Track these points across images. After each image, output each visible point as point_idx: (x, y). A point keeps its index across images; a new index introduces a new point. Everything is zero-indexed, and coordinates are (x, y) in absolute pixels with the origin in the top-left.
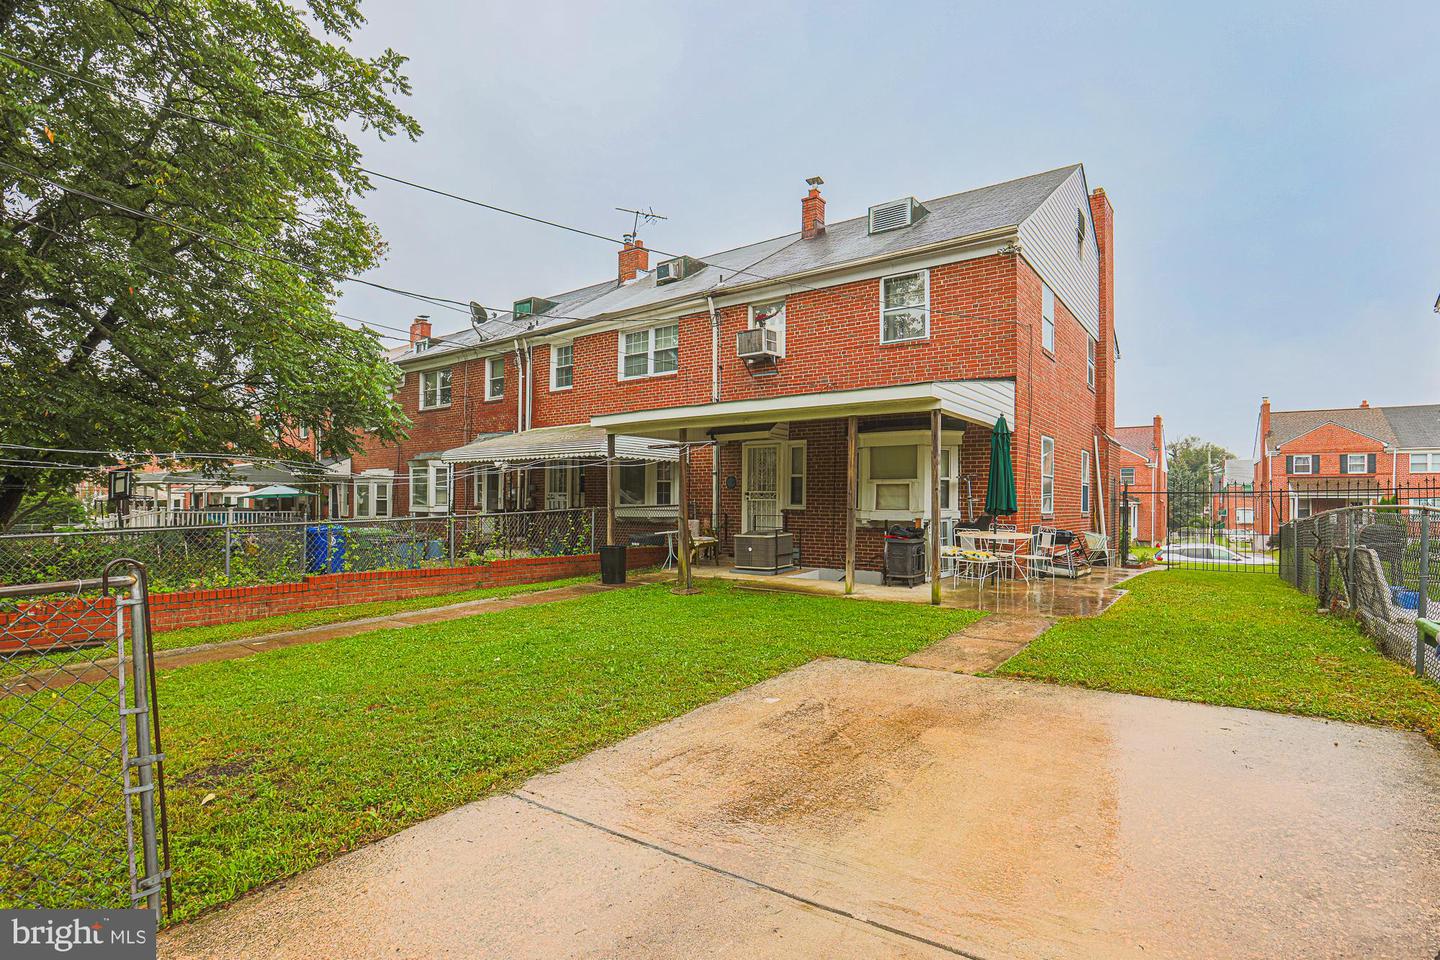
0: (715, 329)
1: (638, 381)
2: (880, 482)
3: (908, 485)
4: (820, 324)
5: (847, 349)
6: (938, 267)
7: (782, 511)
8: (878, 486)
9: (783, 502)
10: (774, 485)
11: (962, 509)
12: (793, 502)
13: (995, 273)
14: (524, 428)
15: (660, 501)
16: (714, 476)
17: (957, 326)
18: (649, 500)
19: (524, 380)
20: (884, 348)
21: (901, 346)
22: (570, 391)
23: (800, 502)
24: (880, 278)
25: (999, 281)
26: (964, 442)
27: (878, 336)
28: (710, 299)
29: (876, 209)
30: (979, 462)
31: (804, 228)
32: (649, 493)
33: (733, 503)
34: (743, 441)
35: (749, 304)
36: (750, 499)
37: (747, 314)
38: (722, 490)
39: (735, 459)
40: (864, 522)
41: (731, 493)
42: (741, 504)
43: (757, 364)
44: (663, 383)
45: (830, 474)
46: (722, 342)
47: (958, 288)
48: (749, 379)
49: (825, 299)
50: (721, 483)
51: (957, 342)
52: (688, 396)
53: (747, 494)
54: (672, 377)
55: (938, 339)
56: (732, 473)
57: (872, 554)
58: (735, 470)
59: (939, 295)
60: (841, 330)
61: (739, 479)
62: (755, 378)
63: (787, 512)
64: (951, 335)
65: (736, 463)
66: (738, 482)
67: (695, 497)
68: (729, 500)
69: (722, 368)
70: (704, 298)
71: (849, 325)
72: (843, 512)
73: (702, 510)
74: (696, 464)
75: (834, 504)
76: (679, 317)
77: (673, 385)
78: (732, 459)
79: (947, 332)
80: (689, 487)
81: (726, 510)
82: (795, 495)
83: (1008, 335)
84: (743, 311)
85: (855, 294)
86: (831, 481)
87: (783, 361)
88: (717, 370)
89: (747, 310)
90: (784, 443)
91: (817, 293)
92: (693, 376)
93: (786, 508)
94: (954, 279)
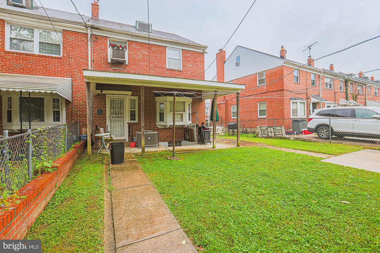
0: (89, 43)
3: (183, 114)
4: (144, 55)
5: (154, 67)
6: (185, 50)
7: (128, 123)
8: (172, 114)
9: (127, 119)
10: (123, 113)
11: (192, 121)
12: (131, 120)
13: (200, 57)
17: (190, 68)
18: (48, 120)
20: (167, 69)
21: (174, 70)
23: (135, 120)
24: (167, 47)
25: (200, 59)
26: (192, 102)
28: (89, 28)
29: (138, 22)
30: (196, 108)
32: (48, 115)
33: (101, 121)
34: (107, 94)
35: (108, 37)
36: (111, 119)
37: (107, 41)
38: (94, 115)
39: (102, 102)
40: (168, 126)
41: (99, 116)
42: (106, 121)
43: (115, 63)
44: (50, 60)
45: (148, 109)
46: (93, 49)
47: (190, 58)
48: (109, 69)
49: (146, 47)
50: (94, 112)
51: (190, 73)
52: (70, 70)
53: (110, 117)
54: (58, 58)
55: (185, 71)
56: (100, 108)
57: (164, 137)
58: (102, 106)
59: (185, 58)
60: (153, 60)
61: (104, 110)
62: (113, 69)
63: (129, 125)
64: (188, 71)
65: (103, 103)
66: (104, 112)
67: (76, 118)
68: (98, 119)
69: (93, 61)
70: (85, 26)
71: (155, 59)
72: (154, 123)
73: (81, 124)
74: (77, 103)
75: (150, 120)
76: (63, 30)
77: (59, 62)
78: (100, 102)
79: (187, 69)
80: (72, 113)
81: (97, 124)
82: (133, 116)
83: (203, 74)
84: (105, 39)
85: (158, 49)
86: (148, 112)
87: (127, 65)
88: (91, 61)
89: (107, 40)
90: (127, 97)
91: (143, 44)
92: (74, 61)
93: (129, 122)
94: (189, 55)
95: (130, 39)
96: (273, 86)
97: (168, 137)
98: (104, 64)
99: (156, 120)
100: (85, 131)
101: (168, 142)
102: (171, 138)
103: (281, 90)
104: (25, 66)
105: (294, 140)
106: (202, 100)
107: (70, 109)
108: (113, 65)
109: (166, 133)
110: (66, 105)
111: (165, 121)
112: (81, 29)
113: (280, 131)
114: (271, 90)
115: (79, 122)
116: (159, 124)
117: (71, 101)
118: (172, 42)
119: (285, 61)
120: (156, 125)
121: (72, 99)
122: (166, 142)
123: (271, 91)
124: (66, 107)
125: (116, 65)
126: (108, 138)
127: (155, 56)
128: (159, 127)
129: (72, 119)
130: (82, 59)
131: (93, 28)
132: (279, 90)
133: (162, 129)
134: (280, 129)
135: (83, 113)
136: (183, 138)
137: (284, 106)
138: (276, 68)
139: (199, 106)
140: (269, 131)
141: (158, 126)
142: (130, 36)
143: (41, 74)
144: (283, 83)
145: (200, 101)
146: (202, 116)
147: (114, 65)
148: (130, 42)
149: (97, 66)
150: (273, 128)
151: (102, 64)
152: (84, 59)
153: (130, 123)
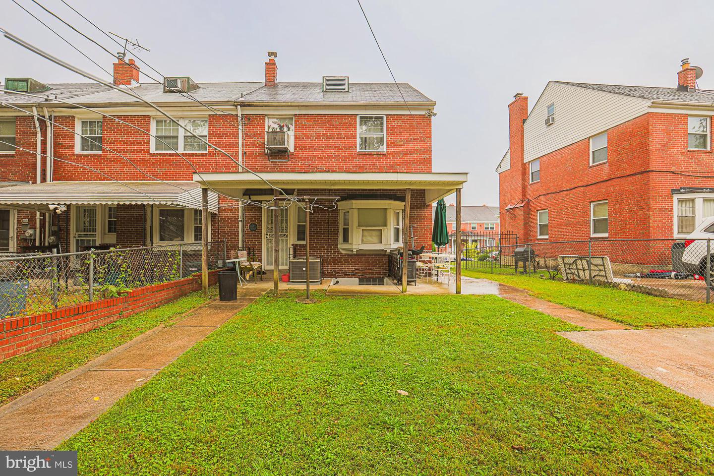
0: (240, 127)
1: (170, 155)
2: (364, 228)
3: (381, 230)
4: (318, 135)
5: (336, 151)
6: (391, 115)
7: (292, 245)
8: (362, 230)
9: (292, 239)
10: (286, 229)
12: (298, 239)
13: (421, 124)
14: (44, 180)
15: (196, 240)
16: (240, 223)
17: (401, 147)
18: (188, 239)
19: (44, 143)
20: (359, 154)
21: (370, 154)
22: (99, 156)
23: (304, 240)
24: (358, 115)
25: (423, 128)
27: (356, 147)
28: (239, 107)
29: (327, 78)
30: (413, 219)
31: (267, 80)
32: (188, 233)
33: (254, 241)
34: (264, 201)
35: (266, 115)
36: (268, 238)
37: (265, 121)
38: (245, 231)
39: (256, 212)
40: (355, 250)
41: (253, 234)
42: (261, 241)
43: (275, 153)
44: (195, 158)
45: (325, 223)
46: (245, 136)
47: (402, 128)
48: (267, 162)
49: (322, 121)
50: (246, 227)
51: (401, 156)
52: (217, 169)
53: (267, 235)
54: (203, 155)
55: (391, 153)
56: (254, 221)
57: (352, 269)
58: (256, 219)
59: (392, 130)
60: (333, 140)
61: (259, 225)
62: (272, 162)
63: (295, 247)
64: (398, 152)
65: (257, 214)
66: (259, 227)
67: (223, 236)
68: (251, 238)
69: (245, 153)
70: (234, 105)
71: (338, 138)
72: (334, 245)
73: (229, 245)
74: (224, 214)
75: (328, 241)
76: (209, 115)
77: (204, 161)
78: (254, 212)
79: (396, 150)
80: (219, 229)
81: (249, 245)
82: (301, 235)
83: (427, 156)
84: (262, 119)
85: (342, 121)
86: (326, 227)
87: (292, 154)
88: (242, 154)
89: (265, 119)
90: (292, 204)
91: (317, 117)
92: (221, 156)
93: (295, 243)
94: (400, 123)
95: (297, 112)
96: (625, 165)
97: (358, 270)
98: (259, 156)
99: (337, 241)
100: (234, 256)
101: (358, 279)
102: (364, 272)
103: (641, 173)
104: (168, 169)
105: (626, 290)
106: (425, 204)
107: (216, 223)
108: (272, 156)
109: (355, 262)
110: (212, 219)
111: (350, 242)
112: (229, 110)
113: (602, 268)
114: (619, 174)
115: (226, 243)
116: (342, 246)
117: (217, 213)
118: (366, 106)
119: (651, 101)
120: (337, 249)
121: (219, 210)
122: (355, 277)
123: (618, 176)
124: (212, 221)
125: (275, 156)
126: (248, 266)
127: (336, 134)
128: (344, 252)
129: (218, 238)
130: (231, 152)
131: (244, 106)
132: (639, 173)
133: (348, 255)
134: (602, 263)
135: (231, 229)
136: (387, 273)
137: (648, 210)
138: (632, 122)
139: (419, 215)
140: (580, 267)
141: (340, 250)
142: (297, 108)
143: (184, 178)
144: (648, 154)
145: (420, 206)
146: (425, 234)
147: (274, 156)
148: (298, 117)
149: (250, 160)
150: (587, 262)
151: (258, 156)
152: (234, 152)
153: (297, 245)
